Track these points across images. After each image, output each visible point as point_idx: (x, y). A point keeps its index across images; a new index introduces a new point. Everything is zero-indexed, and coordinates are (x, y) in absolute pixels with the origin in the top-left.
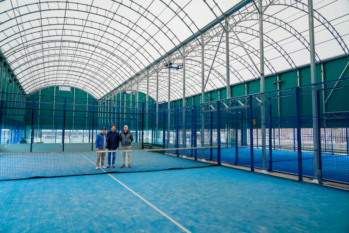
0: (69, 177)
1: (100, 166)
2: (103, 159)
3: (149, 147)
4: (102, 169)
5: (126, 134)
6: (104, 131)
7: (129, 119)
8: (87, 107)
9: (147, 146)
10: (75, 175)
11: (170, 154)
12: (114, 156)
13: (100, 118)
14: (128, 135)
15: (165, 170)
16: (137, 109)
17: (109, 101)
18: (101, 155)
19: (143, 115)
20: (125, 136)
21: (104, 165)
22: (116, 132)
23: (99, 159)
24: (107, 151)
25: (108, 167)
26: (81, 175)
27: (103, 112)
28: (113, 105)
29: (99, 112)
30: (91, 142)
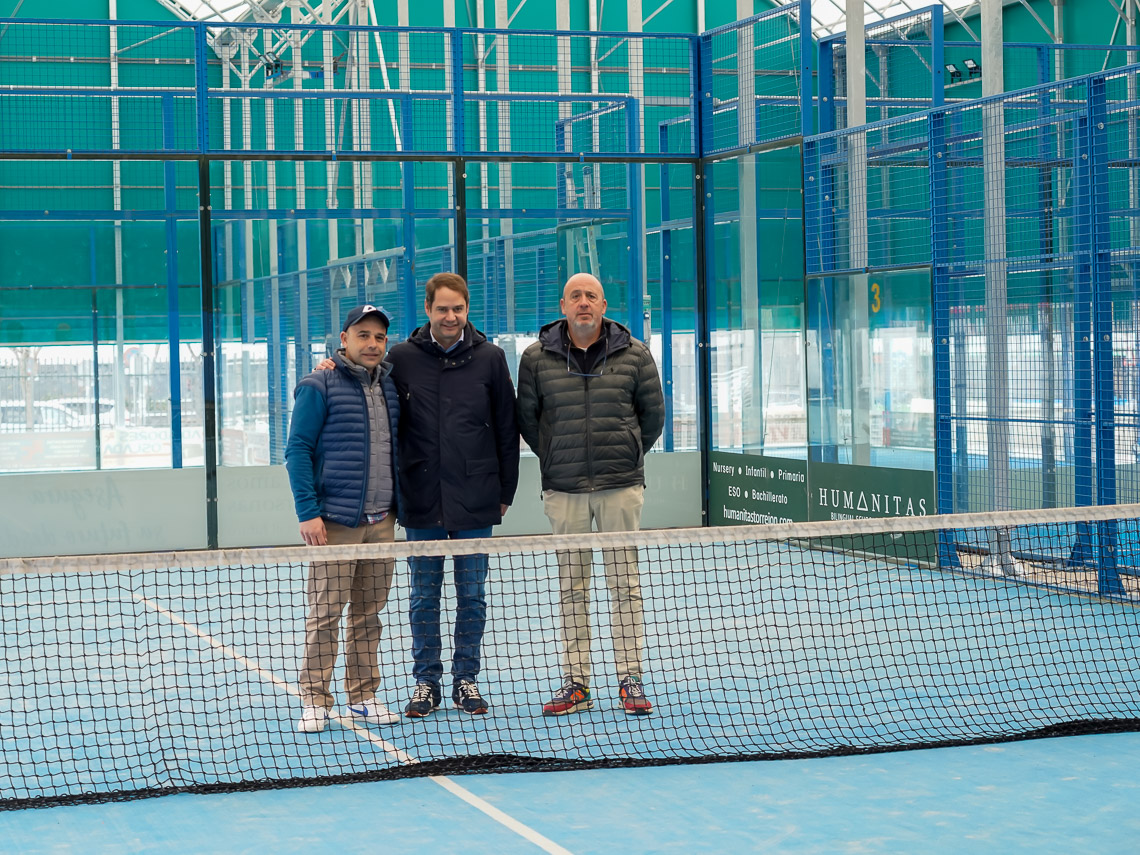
0: (60, 813)
1: (344, 698)
2: (367, 631)
3: (783, 499)
4: (363, 734)
5: (588, 360)
6: (372, 342)
7: (550, 213)
8: (115, 111)
9: (761, 484)
10: (113, 797)
11: (1018, 567)
12: (472, 593)
13: (249, 214)
14: (611, 377)
15: (1018, 738)
16: (631, 103)
17: (327, 36)
18: (346, 584)
19: (700, 162)
20: (577, 380)
21: (371, 684)
22: (478, 344)
23: (325, 633)
24: (397, 549)
25: (416, 711)
26: (174, 790)
27: (269, 157)
28: (375, 79)
29: (238, 156)
30: (194, 458)
